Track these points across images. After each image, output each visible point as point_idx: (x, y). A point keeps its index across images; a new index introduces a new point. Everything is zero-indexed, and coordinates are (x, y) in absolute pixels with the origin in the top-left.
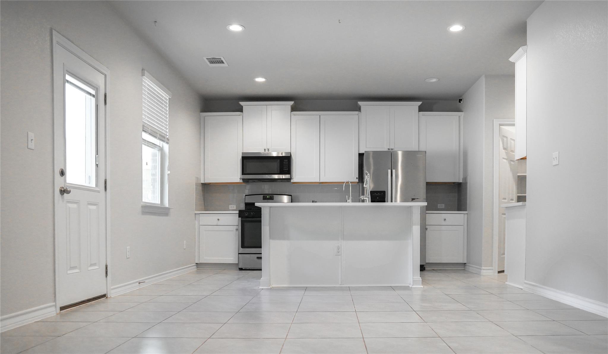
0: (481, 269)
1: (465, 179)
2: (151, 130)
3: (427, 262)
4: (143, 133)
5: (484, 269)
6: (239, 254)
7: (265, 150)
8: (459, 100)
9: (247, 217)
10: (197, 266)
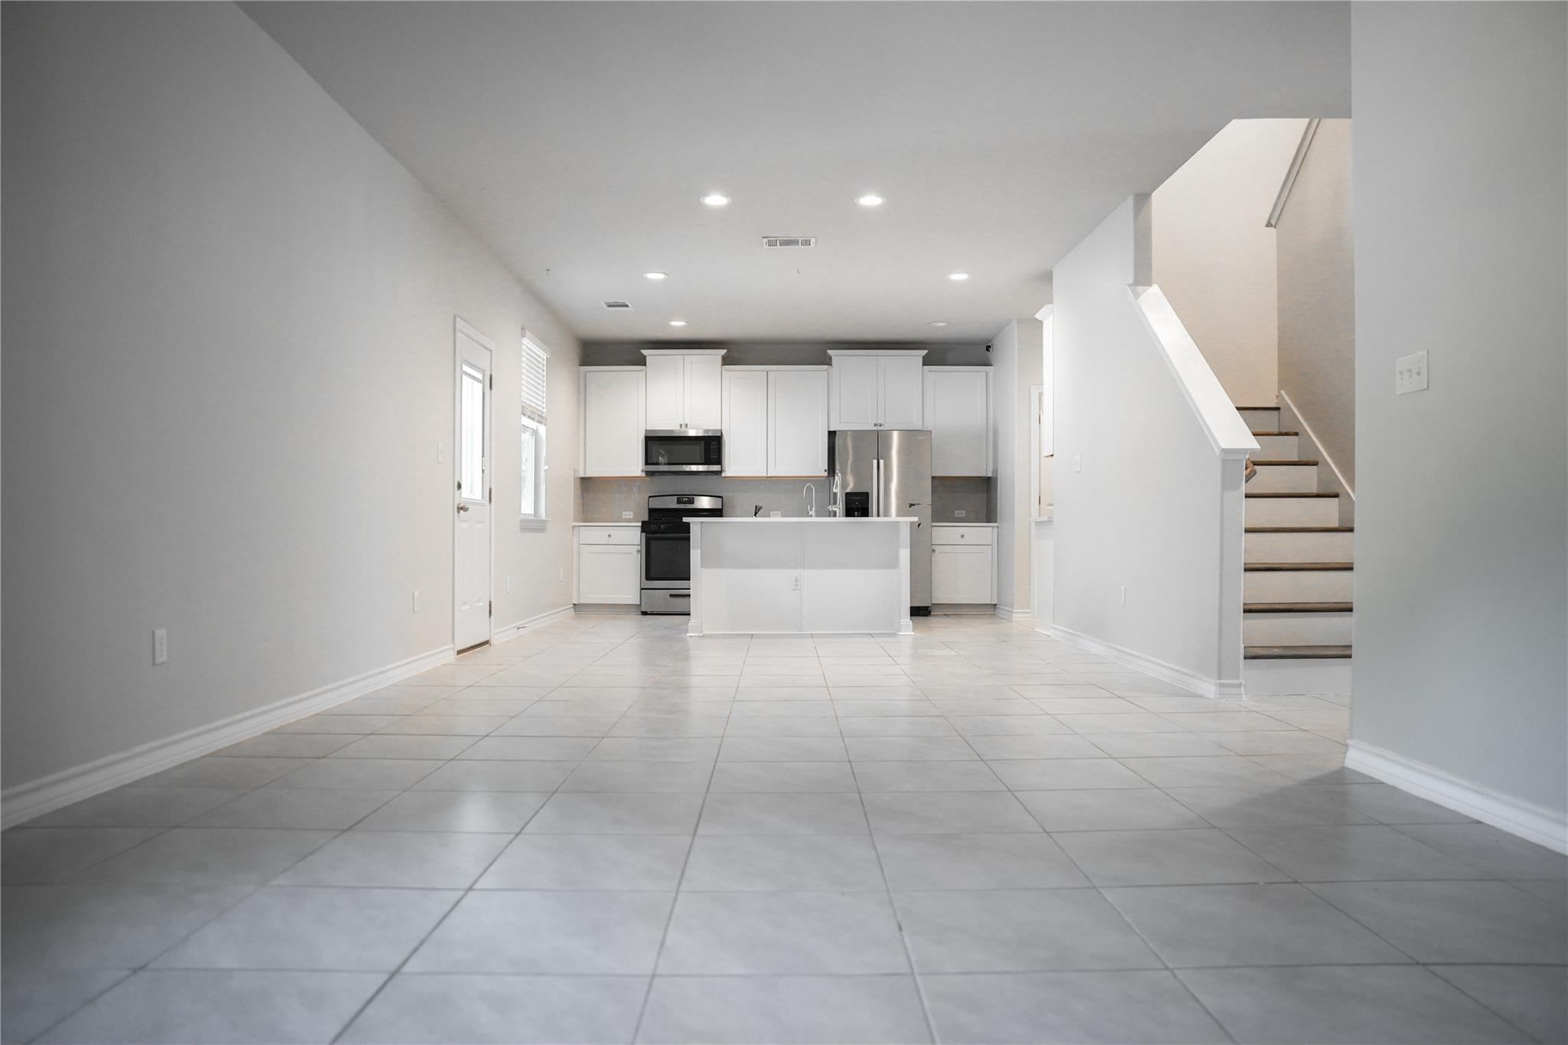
0: (1012, 612)
1: (995, 471)
2: (531, 411)
3: (935, 601)
4: (523, 417)
5: (1016, 613)
6: (642, 589)
7: (681, 425)
8: (987, 346)
9: (654, 533)
10: (574, 608)
